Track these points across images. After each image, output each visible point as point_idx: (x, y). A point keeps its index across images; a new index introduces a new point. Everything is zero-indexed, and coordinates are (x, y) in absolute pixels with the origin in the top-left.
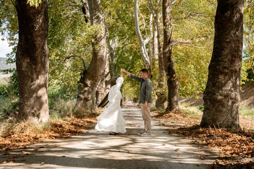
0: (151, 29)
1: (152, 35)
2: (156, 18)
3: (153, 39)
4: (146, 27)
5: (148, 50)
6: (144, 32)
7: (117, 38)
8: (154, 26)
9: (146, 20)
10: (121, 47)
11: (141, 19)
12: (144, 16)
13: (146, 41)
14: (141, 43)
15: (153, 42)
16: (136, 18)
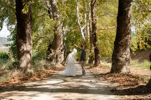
0: (86, 21)
1: (86, 25)
2: (88, 16)
3: (87, 27)
4: (83, 20)
5: (84, 32)
6: (81, 23)
7: (67, 26)
8: (87, 20)
9: (83, 16)
10: (69, 31)
11: (80, 16)
12: (82, 14)
13: (83, 28)
14: (80, 29)
15: (87, 28)
16: (77, 15)
